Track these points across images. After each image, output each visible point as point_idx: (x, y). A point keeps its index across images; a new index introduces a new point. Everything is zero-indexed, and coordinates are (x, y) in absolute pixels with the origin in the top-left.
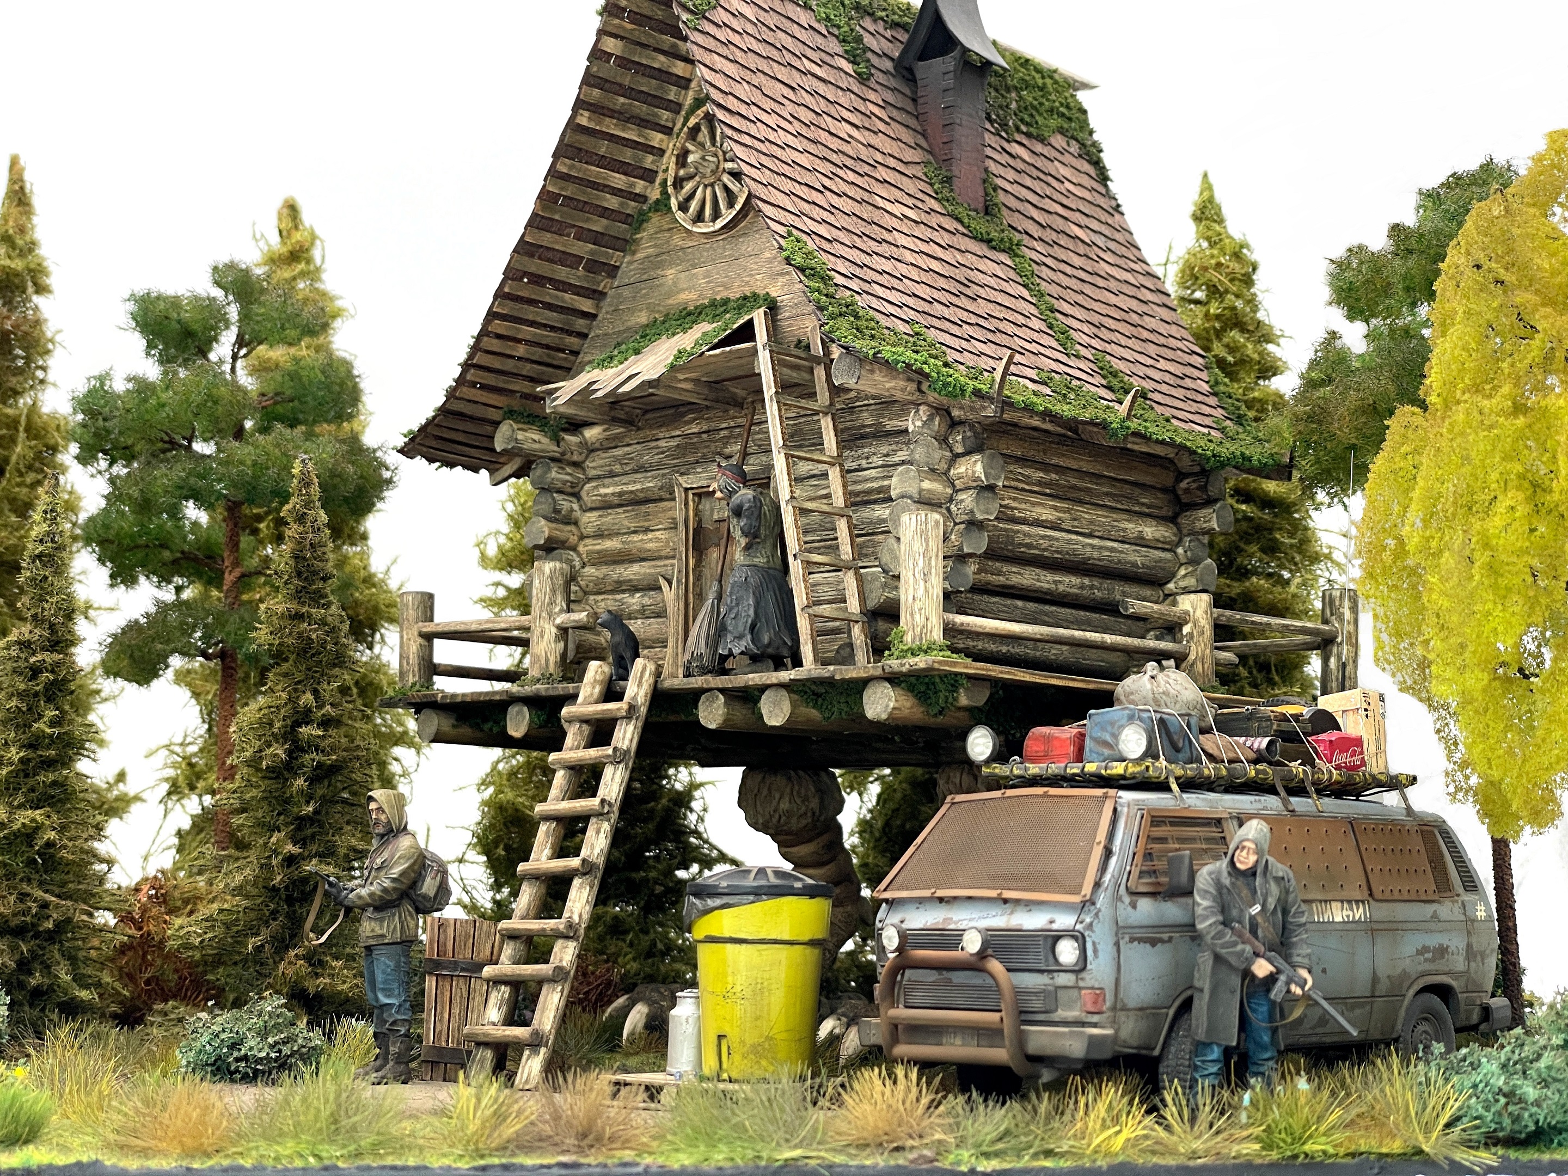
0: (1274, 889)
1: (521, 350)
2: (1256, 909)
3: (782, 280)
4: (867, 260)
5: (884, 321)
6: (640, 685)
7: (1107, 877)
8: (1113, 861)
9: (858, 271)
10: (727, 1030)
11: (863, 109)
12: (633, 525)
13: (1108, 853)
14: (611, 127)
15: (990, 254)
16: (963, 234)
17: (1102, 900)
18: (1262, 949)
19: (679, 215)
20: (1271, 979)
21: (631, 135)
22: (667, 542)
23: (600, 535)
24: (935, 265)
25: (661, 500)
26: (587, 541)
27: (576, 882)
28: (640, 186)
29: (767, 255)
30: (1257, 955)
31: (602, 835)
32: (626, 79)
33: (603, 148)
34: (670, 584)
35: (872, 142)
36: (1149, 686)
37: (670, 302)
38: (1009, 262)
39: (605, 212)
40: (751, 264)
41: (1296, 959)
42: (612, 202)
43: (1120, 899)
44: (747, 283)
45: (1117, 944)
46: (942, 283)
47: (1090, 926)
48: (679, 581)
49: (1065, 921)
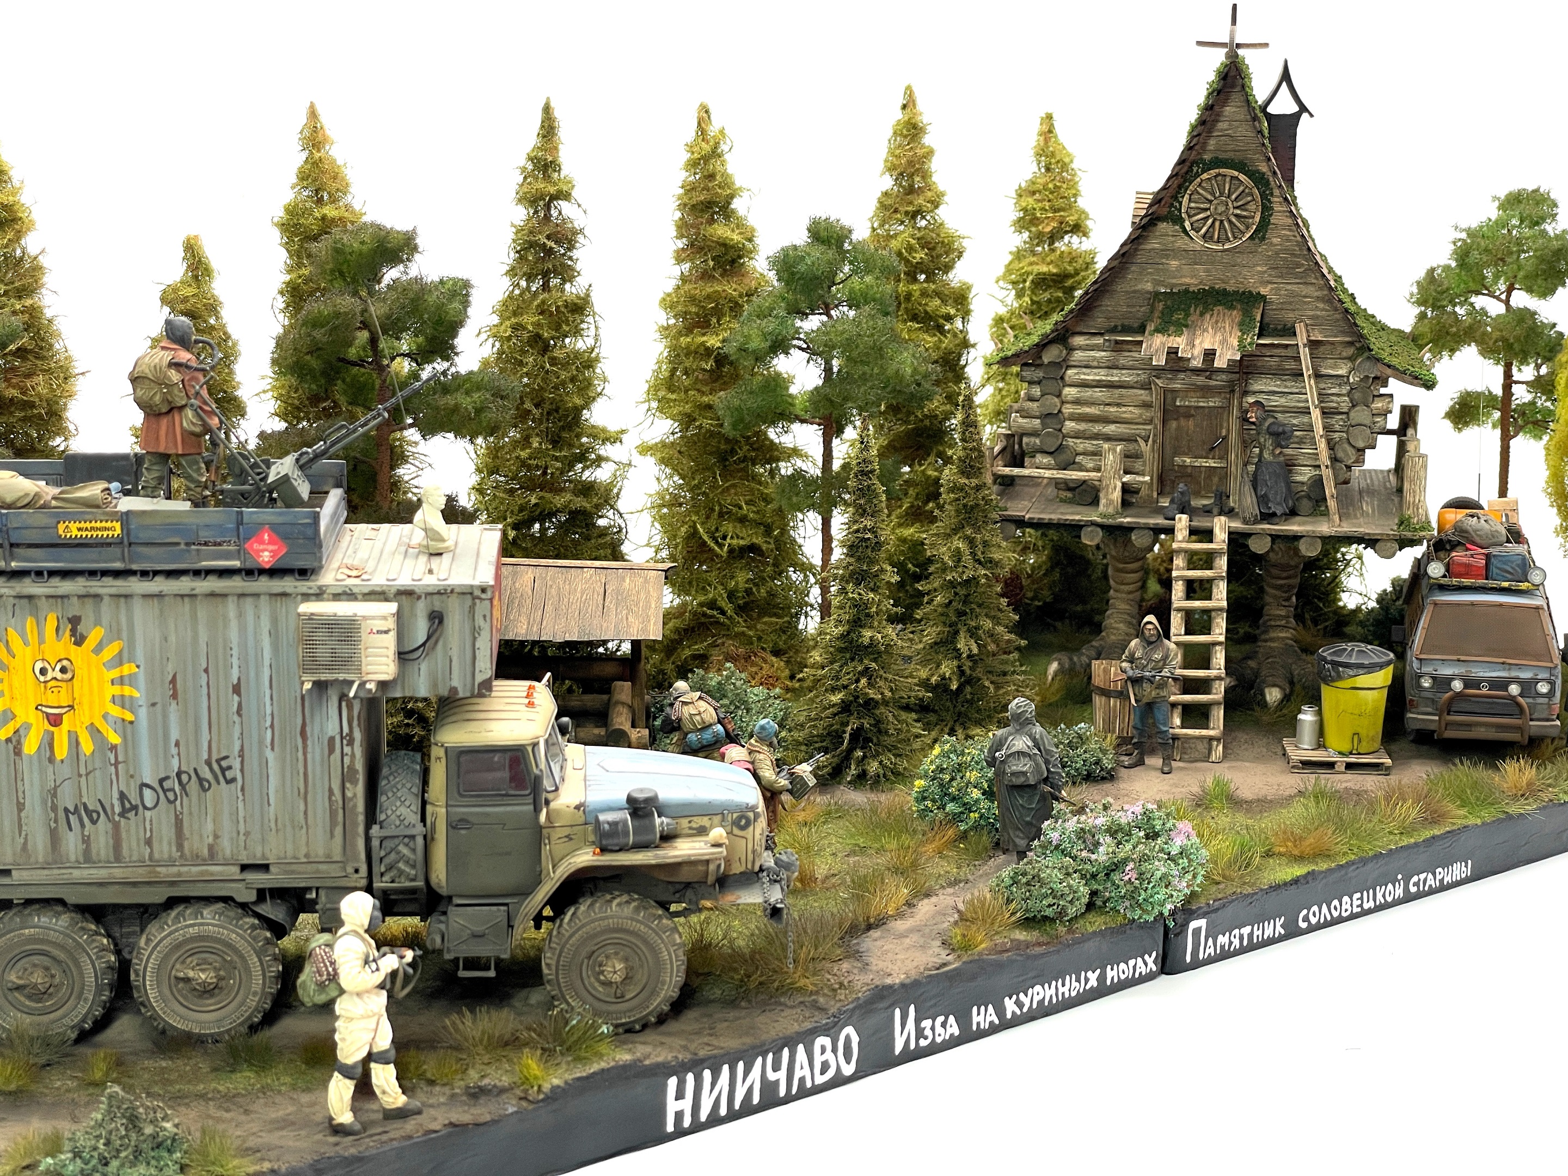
3: (1270, 286)
6: (1222, 536)
10: (1359, 730)
12: (1107, 401)
19: (1192, 233)
22: (1141, 415)
23: (1077, 402)
25: (1132, 387)
26: (1068, 406)
29: (1259, 268)
31: (1223, 619)
34: (1146, 441)
37: (1174, 281)
40: (1245, 272)
44: (1242, 283)
47: (1557, 677)
48: (1154, 441)
49: (1543, 675)
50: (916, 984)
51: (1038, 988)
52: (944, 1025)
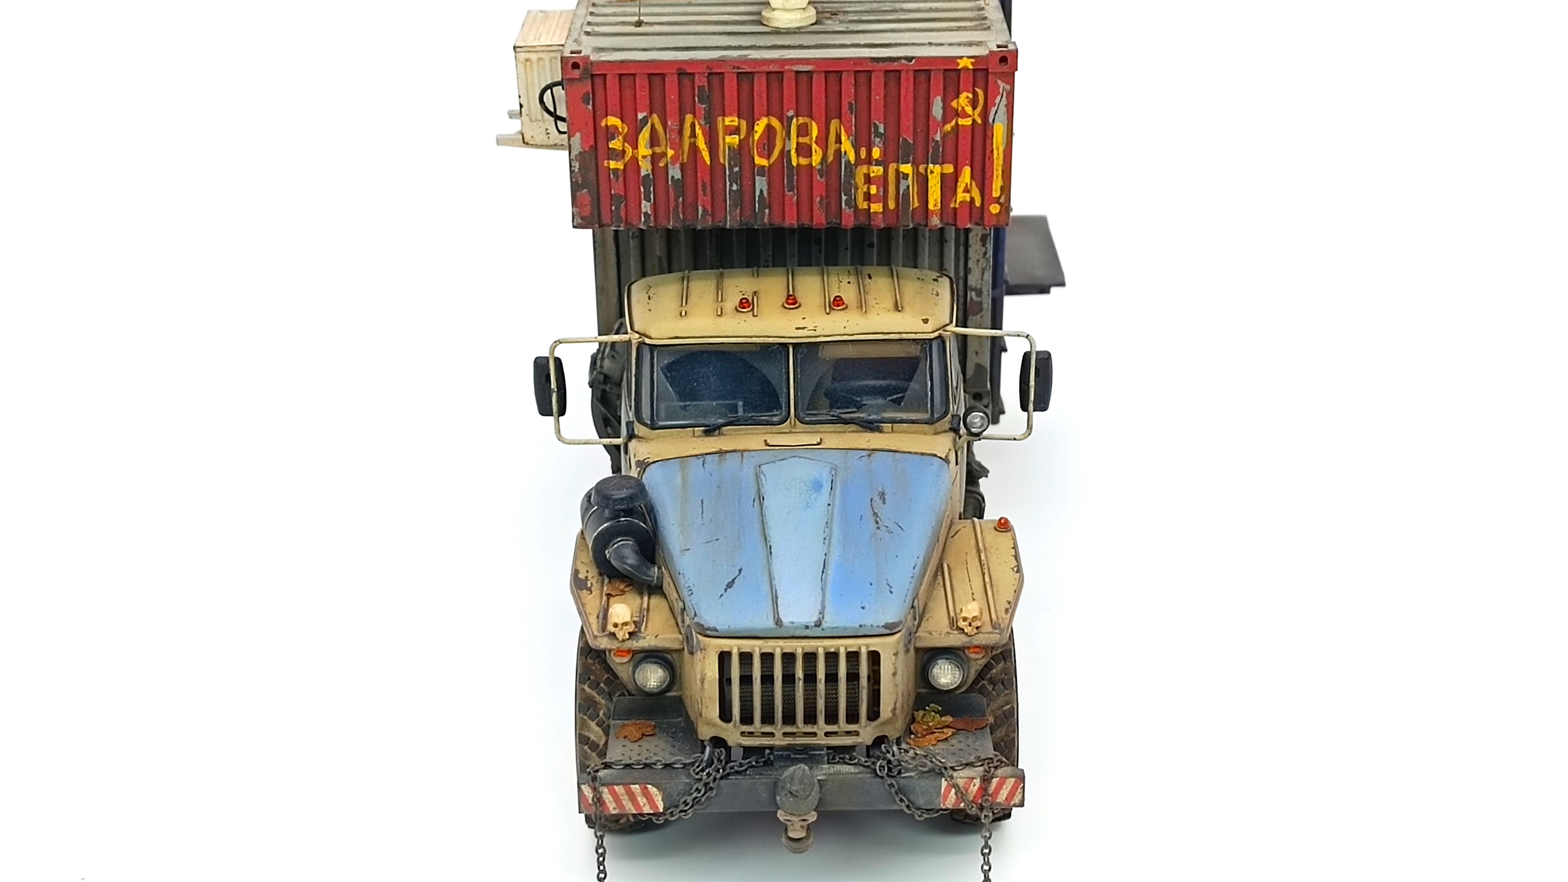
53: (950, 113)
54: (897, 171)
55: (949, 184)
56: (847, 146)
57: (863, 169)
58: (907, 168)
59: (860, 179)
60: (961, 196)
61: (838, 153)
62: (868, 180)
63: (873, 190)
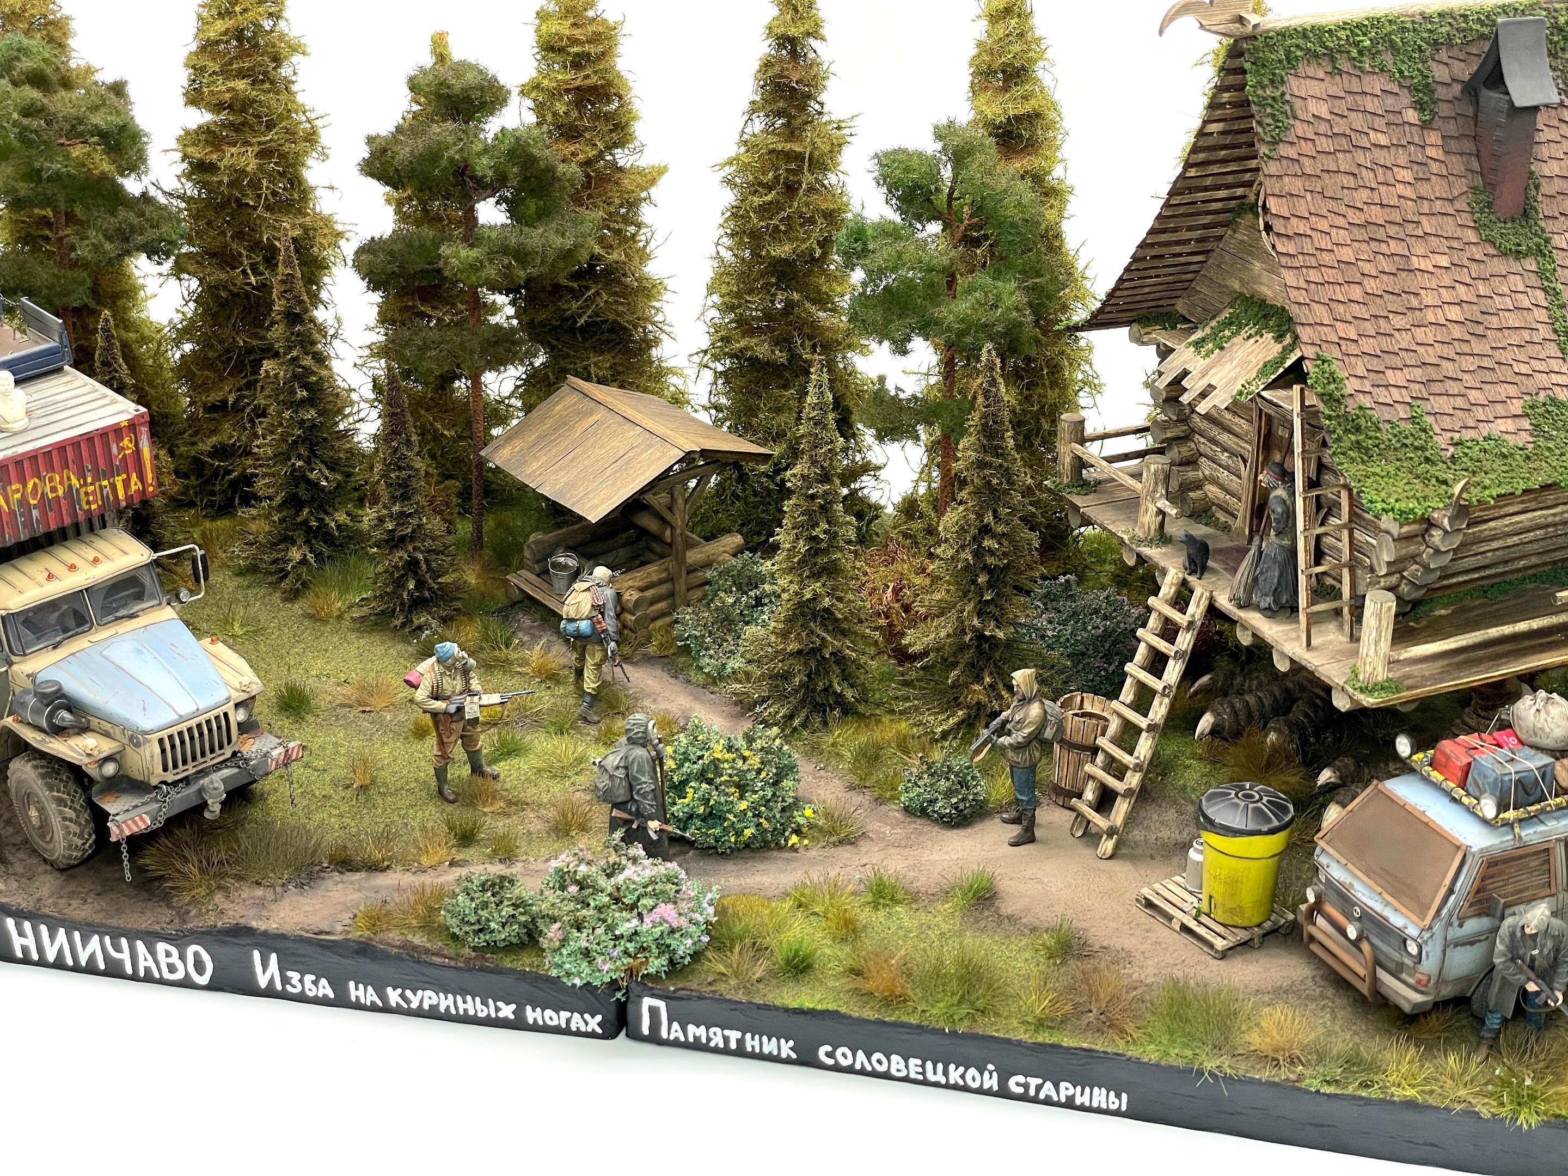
0: (1550, 944)
1: (1146, 290)
2: (1536, 952)
4: (1386, 343)
5: (1387, 414)
6: (1198, 606)
7: (1444, 911)
8: (1453, 897)
9: (1375, 364)
10: (1214, 894)
11: (1420, 158)
13: (1451, 891)
14: (1216, 169)
15: (1515, 266)
16: (1494, 256)
17: (1437, 927)
18: (1533, 977)
20: (1537, 994)
21: (1233, 167)
24: (1454, 313)
27: (1144, 734)
28: (1239, 191)
30: (1529, 979)
31: (1163, 706)
32: (1228, 140)
33: (1209, 181)
34: (1245, 466)
35: (1423, 193)
36: (1532, 718)
37: (1255, 287)
38: (1534, 268)
39: (1209, 213)
41: (1556, 985)
42: (1218, 205)
43: (1451, 924)
45: (1444, 952)
46: (1457, 332)
47: (1426, 942)
48: (1251, 469)
49: (1412, 931)
50: (283, 937)
51: (429, 993)
52: (315, 983)
53: (121, 449)
54: (100, 486)
55: (126, 483)
56: (75, 482)
57: (83, 490)
58: (105, 483)
59: (82, 495)
60: (134, 488)
61: (70, 486)
62: (87, 494)
63: (91, 498)
